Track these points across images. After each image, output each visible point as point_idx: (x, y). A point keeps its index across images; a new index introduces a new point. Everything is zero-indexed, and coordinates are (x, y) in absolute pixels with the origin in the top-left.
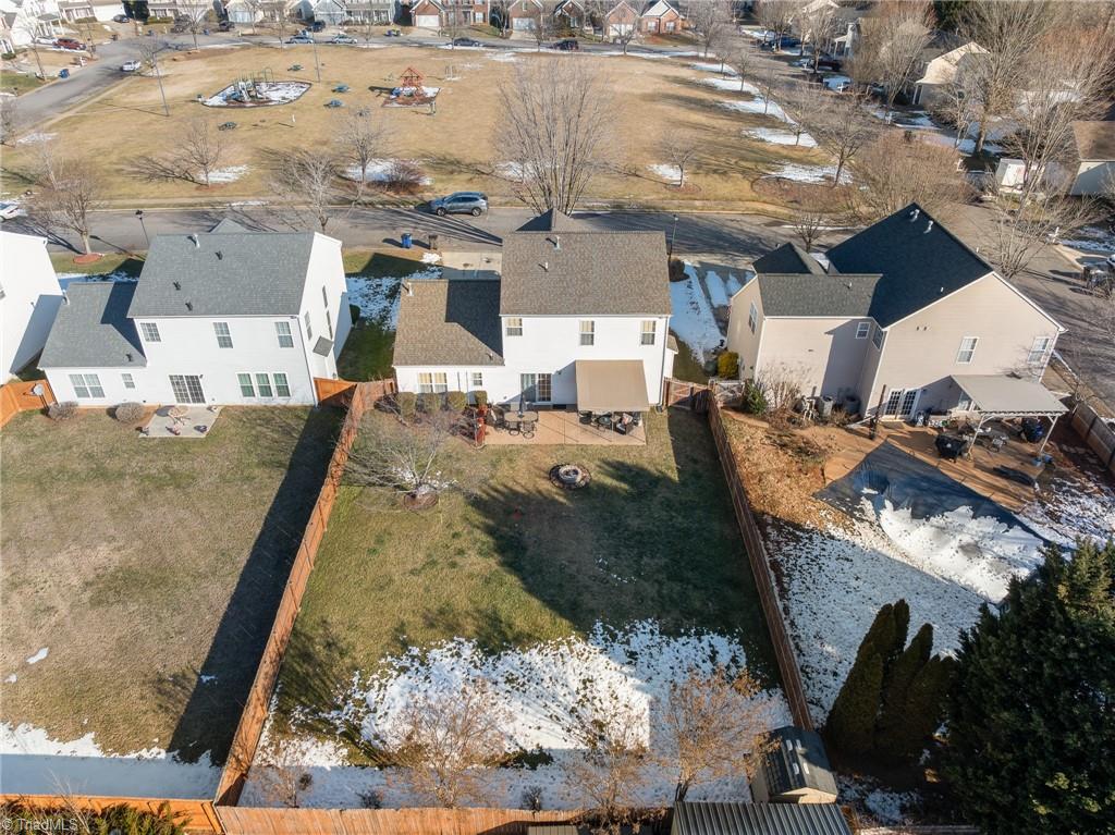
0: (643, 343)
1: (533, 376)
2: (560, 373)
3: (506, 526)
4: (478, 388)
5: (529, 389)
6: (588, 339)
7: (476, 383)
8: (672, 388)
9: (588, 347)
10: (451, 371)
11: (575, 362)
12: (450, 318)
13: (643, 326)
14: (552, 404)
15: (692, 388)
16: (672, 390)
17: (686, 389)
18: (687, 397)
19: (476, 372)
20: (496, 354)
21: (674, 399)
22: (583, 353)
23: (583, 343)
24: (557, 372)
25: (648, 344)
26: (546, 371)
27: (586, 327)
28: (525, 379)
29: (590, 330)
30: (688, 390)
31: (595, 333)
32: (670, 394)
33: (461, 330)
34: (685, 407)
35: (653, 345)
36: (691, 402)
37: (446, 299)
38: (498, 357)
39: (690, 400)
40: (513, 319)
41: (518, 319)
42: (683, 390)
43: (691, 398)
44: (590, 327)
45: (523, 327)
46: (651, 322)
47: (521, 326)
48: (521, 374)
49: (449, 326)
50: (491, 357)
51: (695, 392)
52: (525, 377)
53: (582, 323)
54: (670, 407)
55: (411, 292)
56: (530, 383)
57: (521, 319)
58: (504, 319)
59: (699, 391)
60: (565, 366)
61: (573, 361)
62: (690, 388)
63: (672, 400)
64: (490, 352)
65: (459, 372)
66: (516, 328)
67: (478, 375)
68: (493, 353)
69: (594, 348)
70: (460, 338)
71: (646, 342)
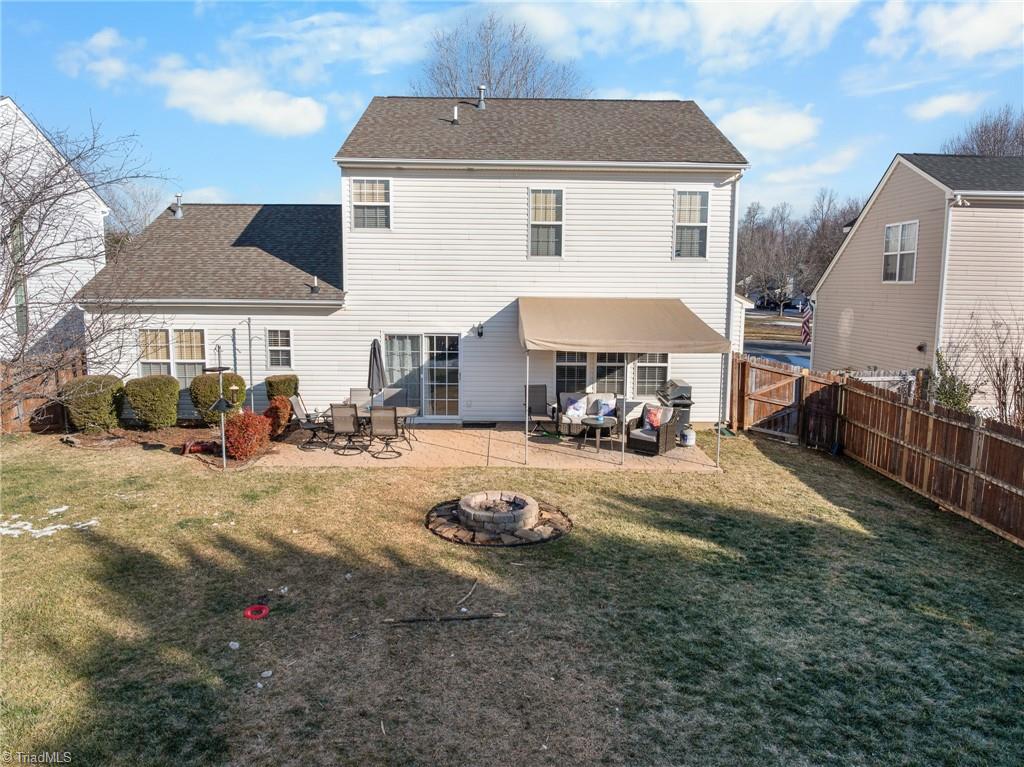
0: (679, 254)
1: (415, 339)
2: (479, 332)
3: (183, 646)
4: (280, 372)
5: (412, 374)
6: (547, 240)
7: (275, 362)
8: (752, 377)
9: (547, 263)
10: (215, 326)
11: (517, 301)
12: (244, 242)
13: (677, 207)
14: (460, 422)
15: (800, 381)
16: (751, 387)
17: (784, 382)
18: (789, 407)
19: (276, 331)
20: (324, 284)
21: (757, 412)
22: (537, 279)
23: (536, 251)
24: (472, 330)
25: (691, 256)
26: (446, 328)
27: (542, 205)
28: (396, 350)
29: (552, 214)
30: (789, 384)
31: (563, 223)
32: (746, 398)
33: (260, 255)
34: (784, 435)
35: (702, 258)
36: (798, 421)
37: (249, 222)
38: (332, 289)
39: (794, 416)
40: (368, 181)
41: (381, 182)
42: (777, 386)
43: (799, 410)
44: (553, 205)
45: (391, 204)
46: (694, 197)
47: (387, 200)
48: (386, 335)
49: (238, 250)
50: (313, 290)
51: (807, 393)
52: (396, 342)
53: (532, 195)
54: (749, 431)
55: (180, 214)
56: (409, 360)
57: (388, 181)
58: (346, 181)
59: (817, 388)
60: (494, 314)
61: (514, 300)
62: (794, 379)
63: (752, 414)
64: (316, 281)
65: (234, 330)
66: (375, 207)
67: (280, 338)
68: (316, 285)
69: (562, 264)
70: (254, 265)
71: (685, 248)
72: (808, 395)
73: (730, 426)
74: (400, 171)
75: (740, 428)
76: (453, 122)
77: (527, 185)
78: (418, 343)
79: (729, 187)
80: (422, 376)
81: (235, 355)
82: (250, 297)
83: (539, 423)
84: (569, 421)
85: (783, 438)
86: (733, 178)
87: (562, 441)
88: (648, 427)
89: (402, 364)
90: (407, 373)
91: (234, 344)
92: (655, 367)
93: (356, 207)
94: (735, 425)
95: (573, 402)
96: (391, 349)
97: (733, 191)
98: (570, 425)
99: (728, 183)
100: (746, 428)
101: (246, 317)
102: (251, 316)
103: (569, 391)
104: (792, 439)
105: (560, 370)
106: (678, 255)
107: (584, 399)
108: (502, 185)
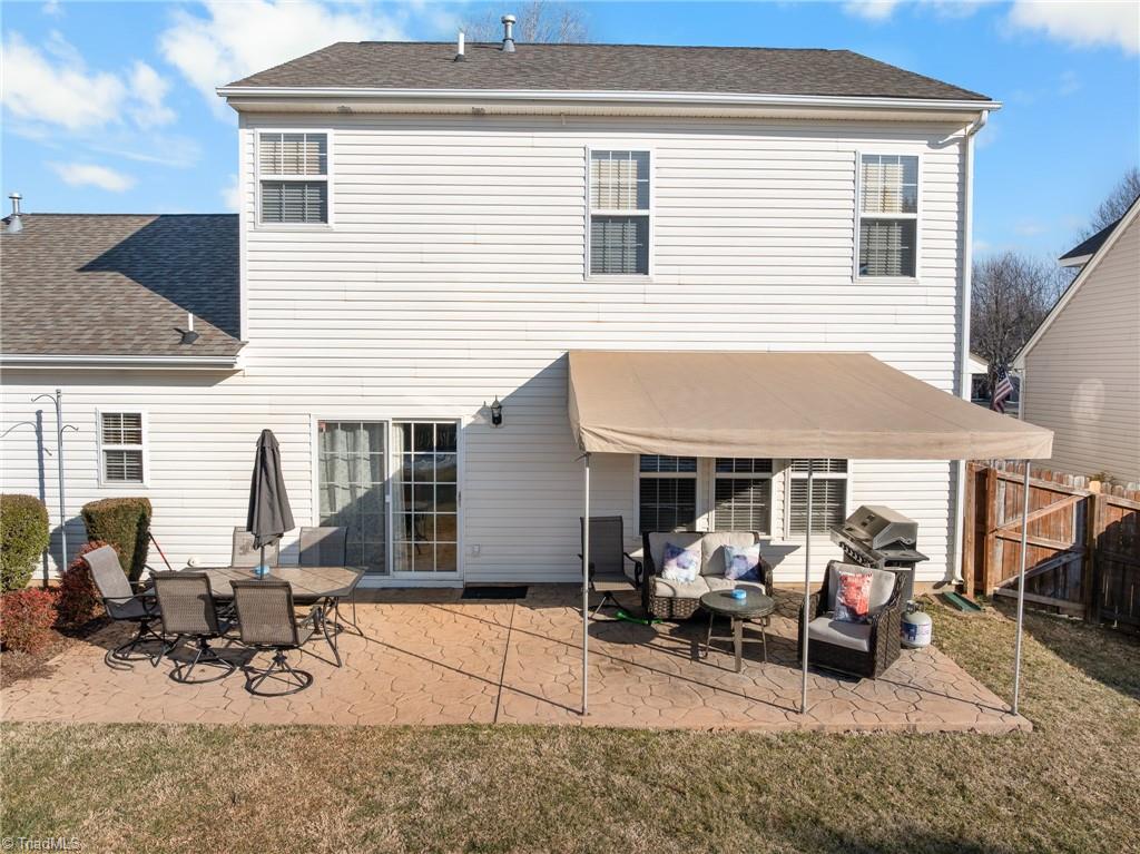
0: (865, 270)
1: (376, 429)
2: (496, 416)
4: (125, 490)
5: (370, 495)
6: (621, 245)
7: (114, 473)
8: (999, 498)
9: (622, 287)
11: (566, 358)
12: (102, 265)
13: (861, 184)
14: (460, 585)
15: (1087, 505)
16: (999, 518)
17: (1056, 506)
18: (1066, 552)
19: (116, 416)
20: (208, 328)
21: (1011, 561)
22: (603, 317)
23: (602, 263)
24: (483, 411)
25: (887, 272)
26: (433, 409)
27: (612, 181)
28: (341, 450)
29: (631, 196)
30: (1065, 509)
31: (652, 212)
32: (991, 536)
33: (118, 283)
34: (1059, 603)
35: (908, 278)
36: (1082, 577)
37: (126, 237)
38: (222, 335)
39: (1076, 568)
40: (289, 137)
41: (311, 137)
42: (1044, 513)
43: (1085, 559)
44: (632, 180)
45: (330, 178)
46: (890, 166)
47: (323, 170)
48: (320, 422)
49: (83, 277)
50: (186, 338)
51: (1099, 527)
52: (341, 434)
53: (592, 163)
54: (996, 595)
55: (16, 226)
56: (364, 469)
57: (325, 136)
58: (248, 139)
59: (1116, 516)
60: (522, 382)
61: (559, 355)
62: (1074, 501)
63: (999, 565)
64: (191, 323)
65: (39, 413)
66: (301, 184)
67: (121, 428)
68: (191, 329)
69: (649, 288)
70: (99, 299)
71: (876, 260)
72: (1102, 530)
73: (961, 589)
74: (347, 118)
75: (980, 591)
76: (458, 58)
77: (582, 143)
78: (381, 439)
79: (955, 149)
80: (389, 499)
81: (41, 459)
82: (64, 351)
83: (608, 594)
84: (669, 593)
85: (1057, 609)
86: (961, 133)
87: (656, 634)
88: (844, 614)
89: (352, 476)
90: (360, 493)
91: (40, 440)
92: (824, 480)
93: (266, 184)
94: (971, 587)
95: (675, 552)
96: (333, 449)
97: (963, 155)
98: (671, 601)
99: (952, 142)
100: (990, 591)
101: (51, 389)
102: (63, 388)
103: (666, 527)
104: (1071, 610)
105: (647, 487)
106: (864, 273)
107: (697, 546)
108: (537, 142)
